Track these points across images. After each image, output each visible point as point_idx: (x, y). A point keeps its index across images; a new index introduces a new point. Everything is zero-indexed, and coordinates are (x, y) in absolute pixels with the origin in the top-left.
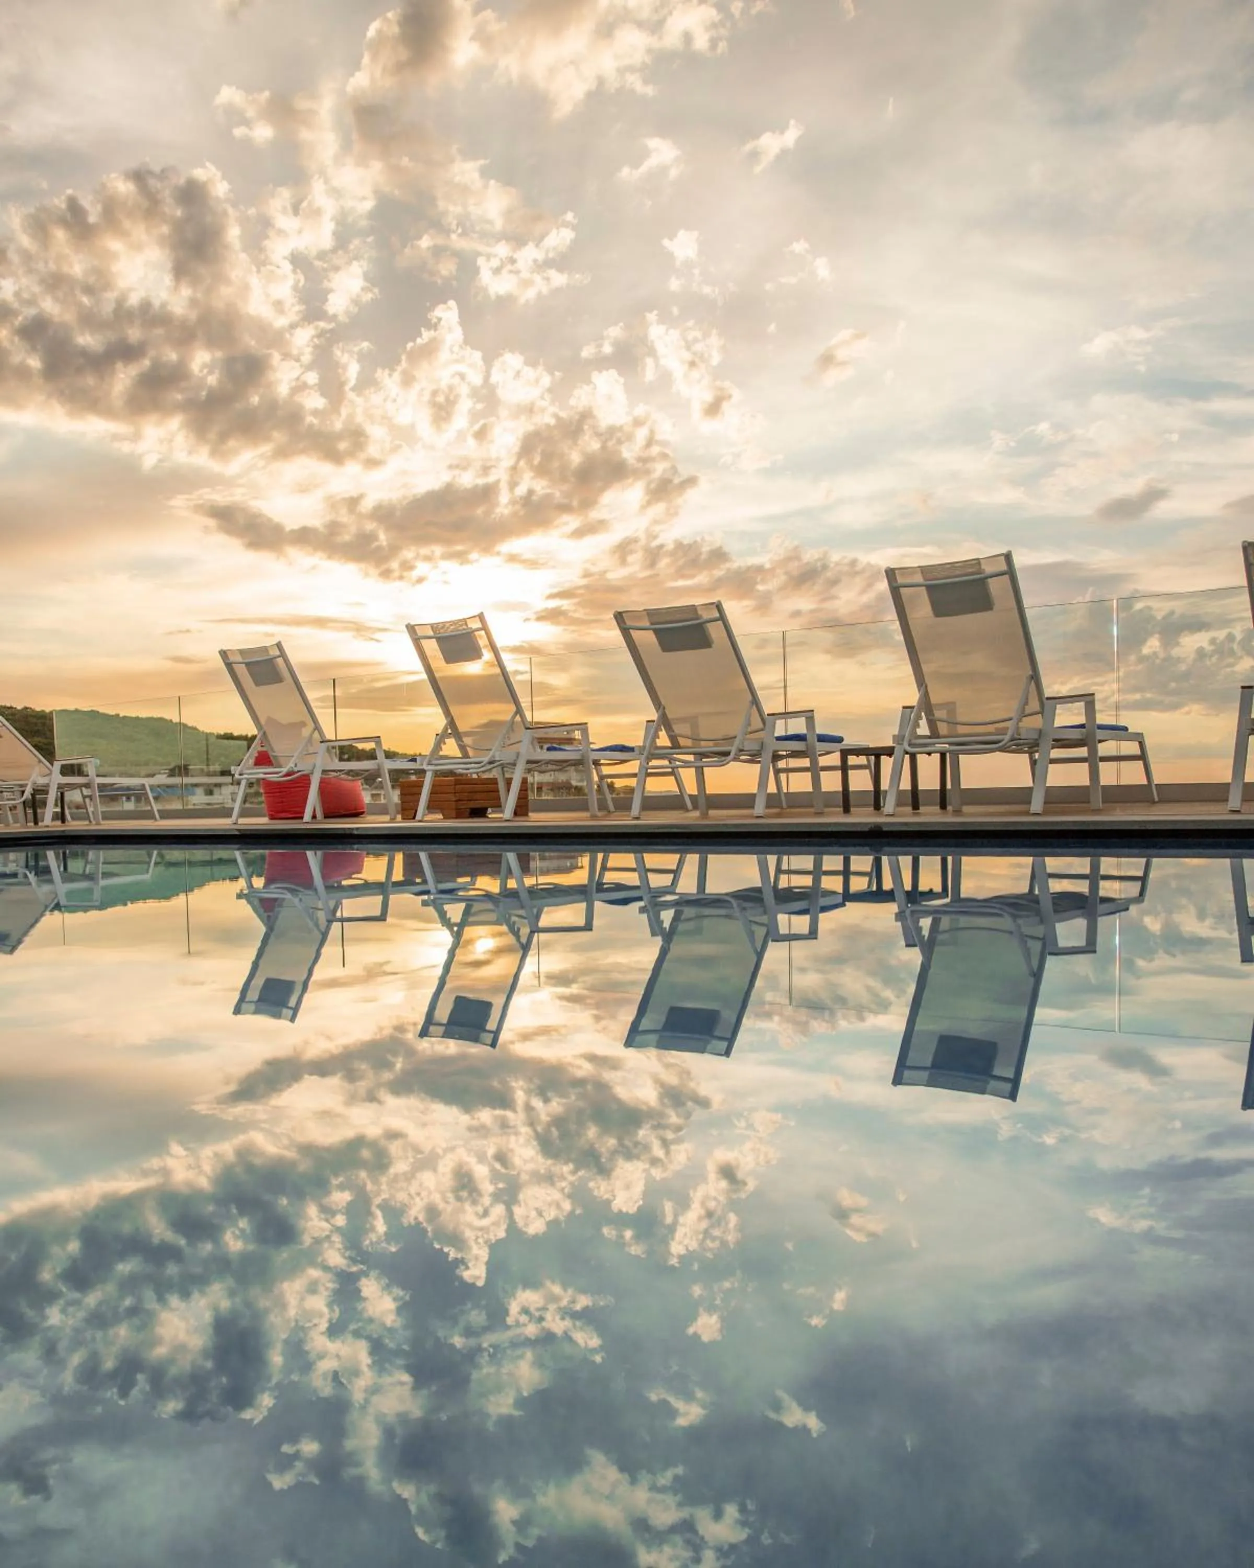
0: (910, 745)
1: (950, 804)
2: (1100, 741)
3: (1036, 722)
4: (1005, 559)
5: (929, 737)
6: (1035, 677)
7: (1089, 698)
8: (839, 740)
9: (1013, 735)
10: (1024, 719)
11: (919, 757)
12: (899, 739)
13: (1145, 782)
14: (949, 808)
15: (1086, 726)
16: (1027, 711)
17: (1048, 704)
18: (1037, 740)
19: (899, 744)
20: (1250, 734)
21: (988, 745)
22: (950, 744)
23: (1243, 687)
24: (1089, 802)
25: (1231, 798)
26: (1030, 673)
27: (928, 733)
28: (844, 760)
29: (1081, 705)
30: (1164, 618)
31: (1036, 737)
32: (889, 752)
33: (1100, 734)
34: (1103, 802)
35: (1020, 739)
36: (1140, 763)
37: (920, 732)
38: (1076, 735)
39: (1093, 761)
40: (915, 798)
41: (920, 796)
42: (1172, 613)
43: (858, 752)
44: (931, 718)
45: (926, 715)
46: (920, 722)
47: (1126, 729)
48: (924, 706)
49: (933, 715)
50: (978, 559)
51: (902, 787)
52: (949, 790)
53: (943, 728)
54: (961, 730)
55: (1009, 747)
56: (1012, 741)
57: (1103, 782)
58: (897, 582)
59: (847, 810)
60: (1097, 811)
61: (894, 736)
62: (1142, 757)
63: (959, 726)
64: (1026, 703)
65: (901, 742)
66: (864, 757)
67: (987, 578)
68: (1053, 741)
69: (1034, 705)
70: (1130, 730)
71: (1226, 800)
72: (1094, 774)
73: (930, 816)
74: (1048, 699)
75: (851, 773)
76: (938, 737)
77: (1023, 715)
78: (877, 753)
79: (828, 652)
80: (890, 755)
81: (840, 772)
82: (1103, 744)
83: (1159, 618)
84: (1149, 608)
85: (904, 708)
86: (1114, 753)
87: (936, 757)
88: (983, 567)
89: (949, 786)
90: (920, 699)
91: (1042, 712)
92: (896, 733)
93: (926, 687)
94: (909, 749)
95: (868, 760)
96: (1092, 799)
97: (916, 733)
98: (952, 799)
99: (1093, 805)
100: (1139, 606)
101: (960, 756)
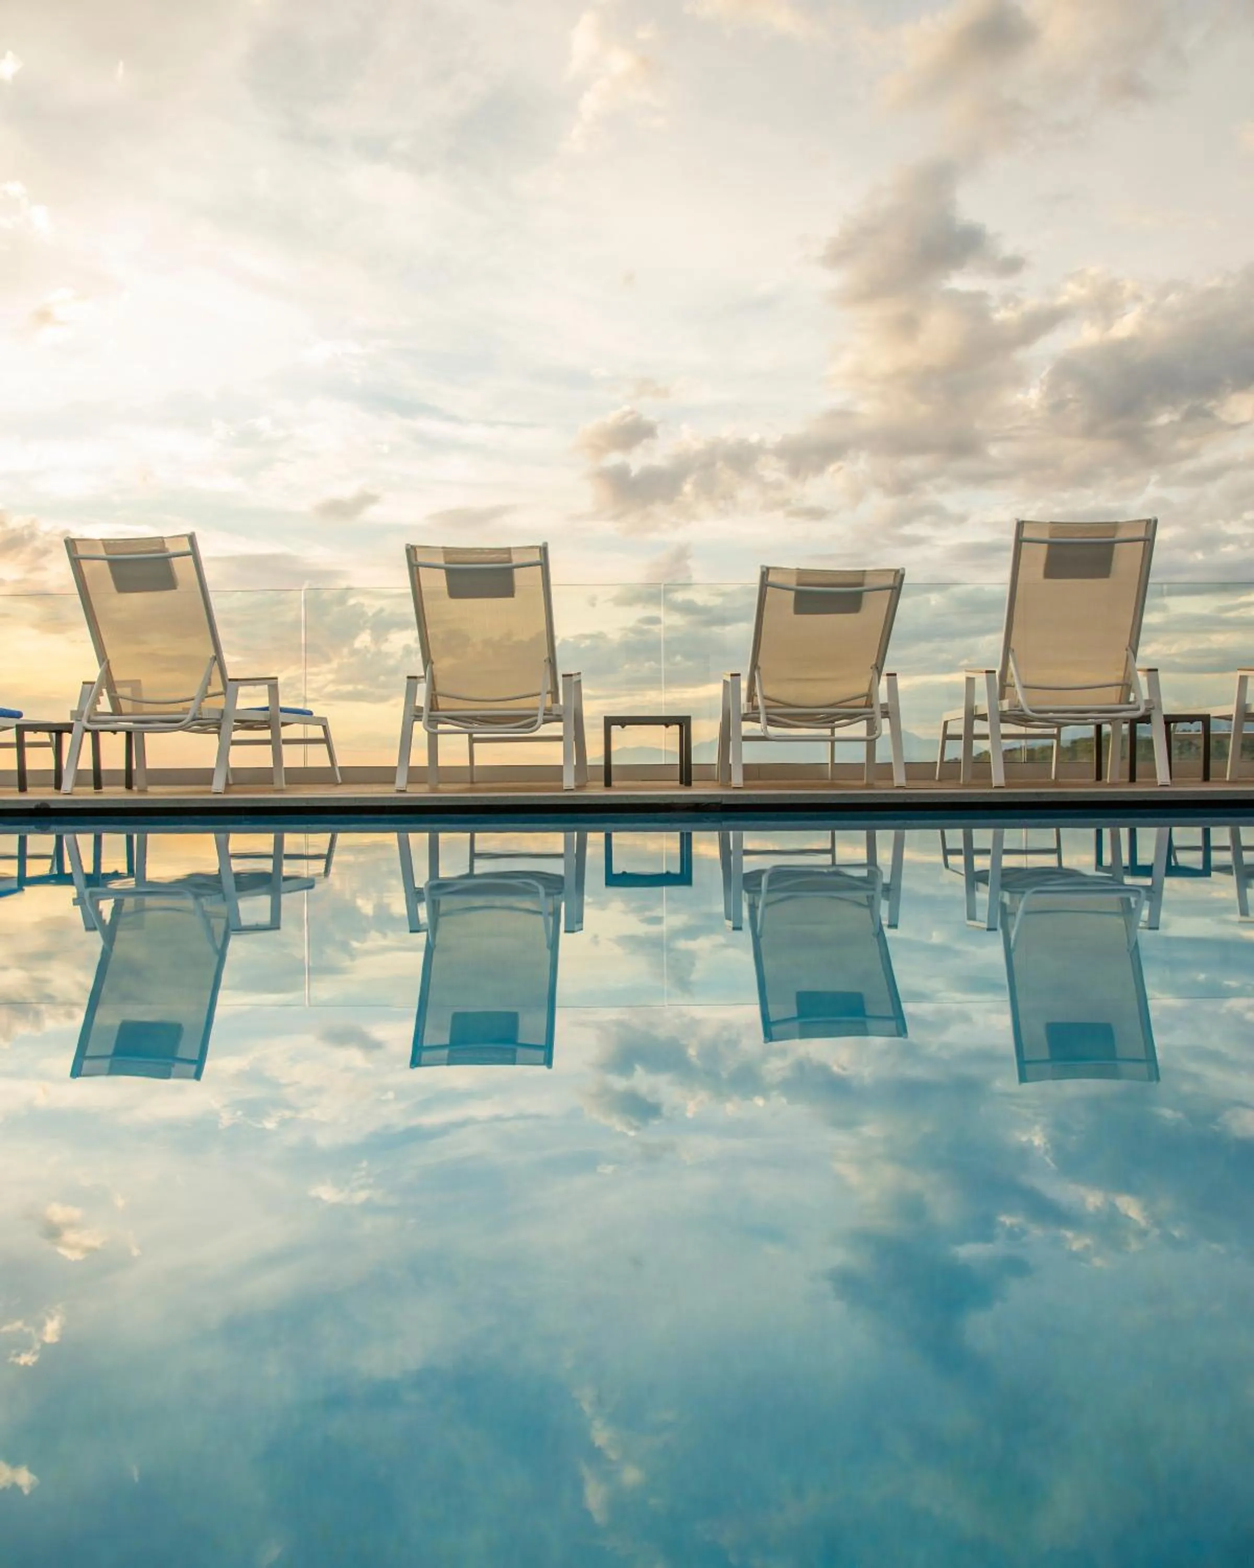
0: (89, 721)
1: (136, 784)
2: (284, 724)
3: (219, 703)
4: (189, 540)
5: (111, 714)
6: (218, 658)
7: (273, 682)
8: (18, 715)
9: (195, 714)
10: (206, 699)
11: (102, 734)
12: (76, 715)
13: (329, 765)
14: (135, 788)
15: (270, 709)
16: (211, 691)
17: (231, 685)
18: (218, 720)
19: (77, 720)
20: (414, 720)
21: (172, 723)
22: (135, 722)
23: (409, 677)
24: (273, 784)
25: (397, 780)
26: (214, 654)
27: (110, 710)
28: (20, 737)
29: (264, 688)
30: (375, 615)
31: (218, 717)
32: (69, 728)
33: (283, 717)
34: (286, 783)
35: (201, 719)
36: (324, 747)
37: (100, 708)
38: (261, 716)
39: (276, 743)
40: (98, 778)
41: (103, 775)
42: (382, 610)
43: (36, 728)
44: (113, 694)
45: (108, 692)
46: (101, 698)
47: (310, 713)
48: (105, 682)
49: (116, 692)
50: (162, 538)
51: (81, 766)
52: (135, 770)
53: (126, 706)
54: (147, 708)
55: (190, 727)
56: (194, 720)
57: (286, 764)
58: (77, 553)
59: (23, 788)
60: (281, 791)
61: (72, 712)
62: (326, 740)
63: (145, 705)
64: (209, 683)
65: (79, 719)
66: (47, 734)
67: (171, 557)
68: (236, 721)
69: (216, 686)
70: (315, 715)
71: (393, 782)
72: (277, 756)
73: (115, 794)
74: (230, 680)
75: (28, 751)
76: (121, 714)
77: (205, 695)
78: (58, 730)
79: (35, 626)
80: (70, 732)
81: (15, 749)
82: (288, 727)
83: (370, 614)
84: (363, 605)
85: (84, 683)
86: (301, 736)
87: (122, 736)
88: (167, 545)
89: (134, 767)
90: (101, 674)
91: (225, 694)
92: (76, 709)
93: (108, 663)
94: (89, 726)
95: (51, 737)
96: (275, 780)
97: (96, 709)
98: (138, 778)
99: (277, 786)
100: (352, 602)
101: (145, 734)
